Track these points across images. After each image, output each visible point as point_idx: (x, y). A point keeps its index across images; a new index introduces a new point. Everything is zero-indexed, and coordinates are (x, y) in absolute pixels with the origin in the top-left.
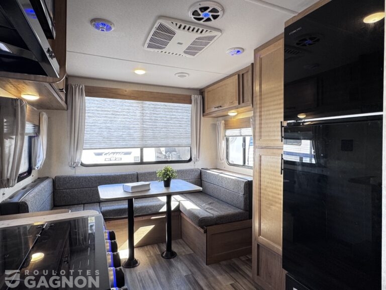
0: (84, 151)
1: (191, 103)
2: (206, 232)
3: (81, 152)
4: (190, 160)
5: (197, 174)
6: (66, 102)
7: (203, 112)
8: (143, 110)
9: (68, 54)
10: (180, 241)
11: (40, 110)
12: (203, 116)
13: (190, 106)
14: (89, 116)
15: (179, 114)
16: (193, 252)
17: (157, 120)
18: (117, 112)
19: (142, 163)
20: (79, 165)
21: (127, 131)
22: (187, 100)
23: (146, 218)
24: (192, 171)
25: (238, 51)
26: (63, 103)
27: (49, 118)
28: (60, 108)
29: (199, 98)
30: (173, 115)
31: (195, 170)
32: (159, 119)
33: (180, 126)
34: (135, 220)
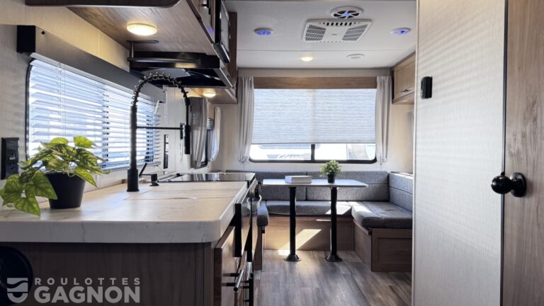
0: (252, 146)
1: (375, 87)
2: (370, 233)
3: (249, 147)
4: (375, 161)
5: (383, 178)
6: (237, 96)
7: (393, 97)
8: (314, 99)
9: (238, 52)
10: (353, 252)
11: (215, 105)
12: (393, 102)
13: (374, 91)
14: (257, 109)
15: (361, 102)
16: (361, 261)
17: (331, 110)
18: (286, 103)
19: (313, 161)
20: (248, 160)
21: (297, 124)
22: (371, 83)
23: (311, 219)
24: (376, 173)
25: (402, 32)
26: (234, 98)
27: (222, 112)
28: (231, 102)
29: (387, 79)
30: (352, 104)
31: (382, 173)
32: (334, 109)
33: (362, 117)
34: (297, 219)
